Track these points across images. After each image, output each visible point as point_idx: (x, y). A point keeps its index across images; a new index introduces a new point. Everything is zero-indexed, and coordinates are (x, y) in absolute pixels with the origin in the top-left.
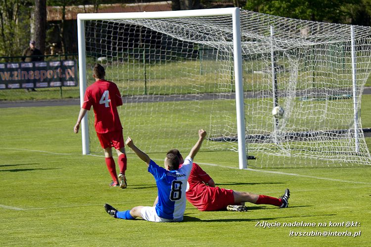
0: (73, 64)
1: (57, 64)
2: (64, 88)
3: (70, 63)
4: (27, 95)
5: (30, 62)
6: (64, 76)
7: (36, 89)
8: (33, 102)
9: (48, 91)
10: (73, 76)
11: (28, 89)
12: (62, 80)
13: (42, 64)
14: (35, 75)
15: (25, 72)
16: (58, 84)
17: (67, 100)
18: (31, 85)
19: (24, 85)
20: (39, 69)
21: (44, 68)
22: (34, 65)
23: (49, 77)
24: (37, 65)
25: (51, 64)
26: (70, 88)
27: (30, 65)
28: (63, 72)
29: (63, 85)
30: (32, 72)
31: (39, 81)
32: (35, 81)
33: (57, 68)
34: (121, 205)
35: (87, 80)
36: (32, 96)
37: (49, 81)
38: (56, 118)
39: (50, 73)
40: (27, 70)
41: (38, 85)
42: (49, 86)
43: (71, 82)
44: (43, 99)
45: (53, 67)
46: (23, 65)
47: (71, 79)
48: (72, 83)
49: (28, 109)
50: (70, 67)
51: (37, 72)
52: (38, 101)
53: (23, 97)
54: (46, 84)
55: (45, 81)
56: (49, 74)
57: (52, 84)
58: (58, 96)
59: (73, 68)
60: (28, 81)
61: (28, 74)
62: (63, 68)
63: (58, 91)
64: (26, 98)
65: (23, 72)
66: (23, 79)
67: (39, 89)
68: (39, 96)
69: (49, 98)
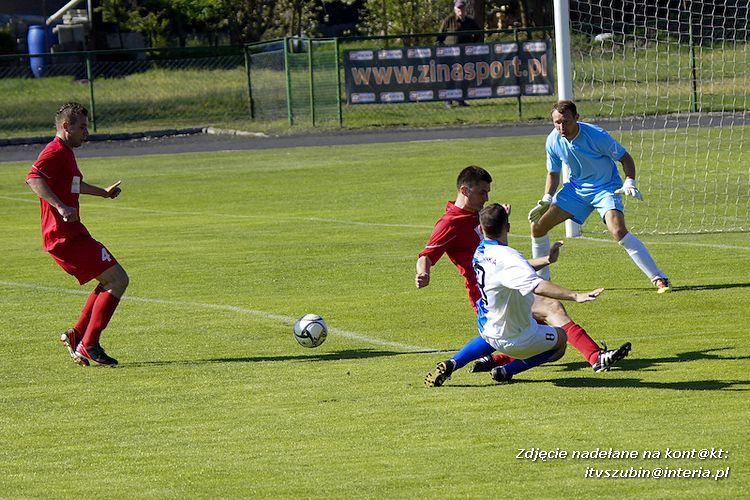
0: (543, 49)
1: (510, 48)
2: (524, 99)
3: (538, 46)
4: (448, 114)
5: (454, 46)
6: (525, 74)
7: (467, 102)
8: (461, 129)
9: (493, 104)
10: (544, 75)
11: (450, 101)
12: (521, 82)
13: (478, 50)
14: (464, 73)
15: (445, 67)
16: (514, 90)
17: (532, 123)
18: (457, 93)
19: (442, 94)
20: (474, 59)
21: (483, 58)
22: (462, 51)
23: (494, 75)
24: (468, 51)
25: (498, 49)
26: (538, 98)
27: (455, 52)
28: (523, 66)
29: (522, 93)
30: (458, 67)
31: (473, 84)
32: (465, 86)
33: (510, 56)
34: (647, 341)
35: (573, 82)
36: (459, 117)
37: (494, 85)
38: (510, 162)
39: (496, 69)
40: (449, 61)
41: (471, 92)
42: (494, 95)
43: (540, 86)
44: (481, 122)
45: (502, 55)
46: (440, 52)
47: (540, 80)
48: (542, 89)
49: (451, 143)
50: (538, 55)
51: (469, 66)
52: (471, 127)
53: (441, 118)
54: (487, 91)
55: (485, 84)
56: (494, 70)
57: (500, 90)
58: (513, 116)
59: (544, 57)
60: (451, 85)
61: (451, 69)
62: (524, 57)
63: (514, 105)
64: (447, 120)
65: (439, 66)
66: (440, 80)
67: (474, 102)
68: (473, 115)
69: (493, 120)
